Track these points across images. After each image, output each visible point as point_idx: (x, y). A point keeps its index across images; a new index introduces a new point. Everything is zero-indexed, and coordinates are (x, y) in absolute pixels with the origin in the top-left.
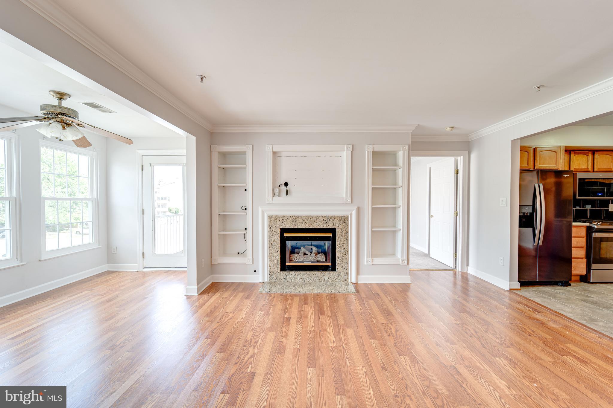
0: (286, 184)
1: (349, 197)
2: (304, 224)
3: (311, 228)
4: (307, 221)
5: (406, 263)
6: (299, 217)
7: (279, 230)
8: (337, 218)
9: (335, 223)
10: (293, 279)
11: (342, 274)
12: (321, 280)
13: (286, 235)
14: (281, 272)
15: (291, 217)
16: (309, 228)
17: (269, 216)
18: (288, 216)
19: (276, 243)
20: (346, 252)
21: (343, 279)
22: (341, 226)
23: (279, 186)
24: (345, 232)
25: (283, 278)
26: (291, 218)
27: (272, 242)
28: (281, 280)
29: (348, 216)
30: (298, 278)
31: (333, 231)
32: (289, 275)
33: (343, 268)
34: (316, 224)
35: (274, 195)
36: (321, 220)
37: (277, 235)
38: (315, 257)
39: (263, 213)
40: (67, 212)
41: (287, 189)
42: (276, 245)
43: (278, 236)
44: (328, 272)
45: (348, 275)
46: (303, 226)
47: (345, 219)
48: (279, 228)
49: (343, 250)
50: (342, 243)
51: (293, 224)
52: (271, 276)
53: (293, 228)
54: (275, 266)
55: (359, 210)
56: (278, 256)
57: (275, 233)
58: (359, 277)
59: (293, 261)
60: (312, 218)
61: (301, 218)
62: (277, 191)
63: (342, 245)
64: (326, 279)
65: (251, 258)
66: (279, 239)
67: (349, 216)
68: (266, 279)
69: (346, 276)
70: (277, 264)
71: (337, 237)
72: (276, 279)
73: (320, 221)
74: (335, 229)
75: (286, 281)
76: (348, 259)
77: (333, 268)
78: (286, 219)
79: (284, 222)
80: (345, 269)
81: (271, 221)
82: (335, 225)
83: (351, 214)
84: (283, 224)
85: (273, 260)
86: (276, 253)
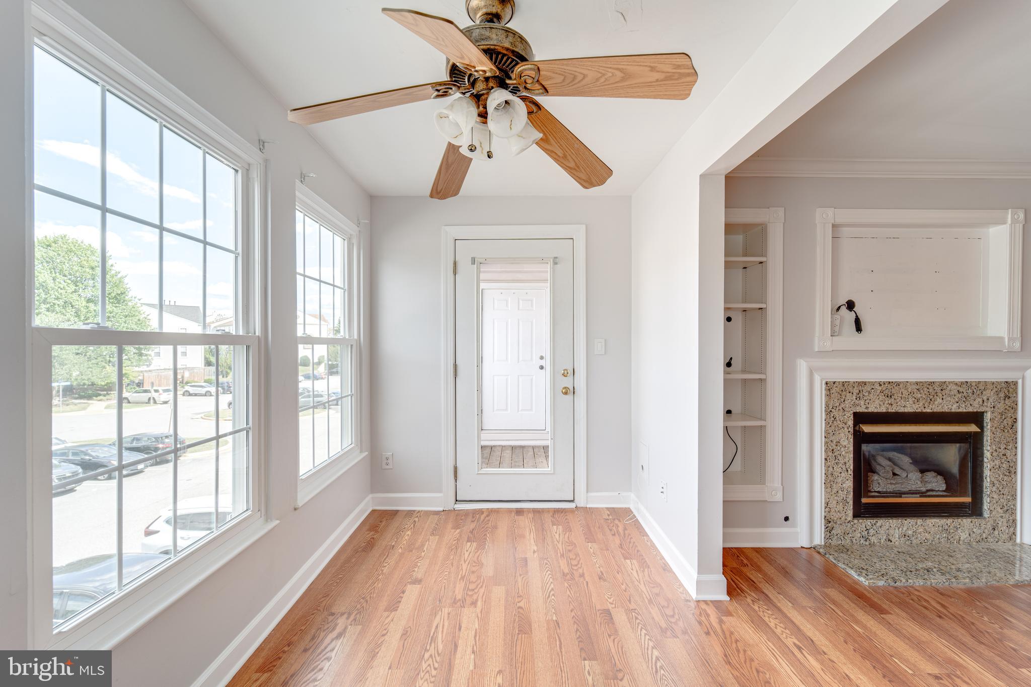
0: (850, 305)
1: (1015, 333)
2: (911, 403)
3: (928, 411)
4: (919, 395)
6: (901, 386)
7: (852, 416)
8: (990, 387)
9: (984, 399)
10: (885, 537)
12: (952, 539)
13: (867, 429)
14: (856, 521)
15: (880, 385)
16: (924, 411)
17: (827, 383)
18: (873, 383)
19: (842, 449)
20: (1011, 471)
21: (1005, 537)
22: (1001, 406)
23: (836, 310)
24: (1009, 421)
25: (859, 535)
26: (880, 388)
27: (834, 447)
28: (854, 541)
29: (1018, 382)
30: (896, 534)
31: (977, 419)
32: (874, 527)
33: (1006, 509)
34: (941, 401)
36: (952, 393)
37: (846, 429)
38: (920, 483)
39: (812, 375)
40: (106, 363)
41: (857, 316)
42: (843, 453)
43: (849, 432)
46: (910, 407)
47: (1010, 390)
48: (852, 412)
49: (1005, 466)
50: (1003, 447)
51: (887, 402)
52: (829, 530)
53: (884, 411)
54: (840, 507)
56: (847, 482)
57: (841, 426)
60: (930, 387)
61: (906, 389)
62: (836, 320)
63: (1003, 452)
64: (964, 536)
65: (777, 484)
66: (852, 440)
68: (819, 540)
69: (1012, 529)
70: (845, 501)
71: (986, 434)
72: (842, 539)
73: (950, 396)
74: (982, 415)
75: (867, 543)
76: (1017, 486)
77: (975, 509)
78: (869, 390)
79: (865, 398)
80: (1010, 511)
81: (832, 396)
82: (986, 403)
83: (1024, 377)
84: (862, 402)
85: (835, 490)
86: (843, 475)
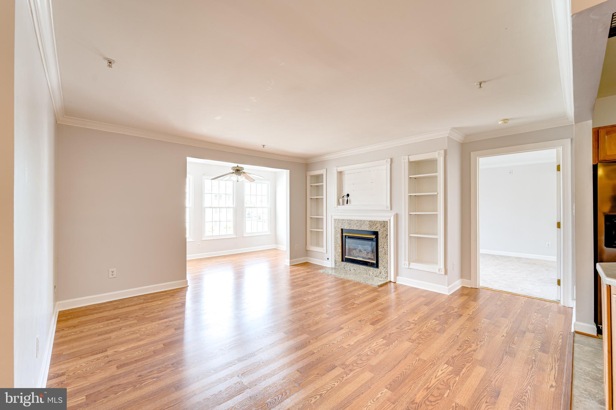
0: (348, 195)
1: (388, 204)
4: (358, 225)
5: (443, 273)
6: (353, 221)
8: (378, 223)
9: (377, 227)
10: (349, 269)
11: (383, 273)
12: (368, 274)
13: (345, 234)
14: (342, 262)
17: (335, 219)
18: (346, 220)
19: (338, 240)
20: (386, 254)
21: (384, 277)
22: (382, 230)
23: (343, 197)
24: (385, 235)
25: (343, 266)
26: (347, 222)
28: (342, 268)
29: (387, 221)
30: (352, 269)
31: (376, 233)
32: (347, 265)
33: (384, 267)
34: (364, 227)
35: (339, 204)
37: (339, 234)
38: (366, 255)
39: (331, 216)
41: (348, 199)
44: (373, 268)
45: (388, 274)
46: (355, 228)
47: (385, 224)
48: (340, 229)
49: (384, 251)
50: (383, 245)
51: (348, 226)
52: (336, 263)
53: (348, 229)
55: (397, 216)
56: (340, 250)
57: (338, 232)
58: (398, 277)
59: (352, 255)
60: (360, 222)
62: (341, 200)
63: (383, 246)
64: (371, 274)
65: (325, 248)
66: (341, 237)
67: (389, 221)
68: (333, 266)
69: (386, 275)
70: (339, 256)
71: (379, 239)
72: (339, 267)
73: (366, 225)
74: (378, 232)
75: (345, 269)
76: (388, 259)
77: (376, 265)
78: (344, 222)
79: (343, 224)
80: (386, 268)
81: (335, 223)
82: (377, 228)
83: (390, 220)
84: (343, 226)
85: (337, 252)
86: (339, 247)
